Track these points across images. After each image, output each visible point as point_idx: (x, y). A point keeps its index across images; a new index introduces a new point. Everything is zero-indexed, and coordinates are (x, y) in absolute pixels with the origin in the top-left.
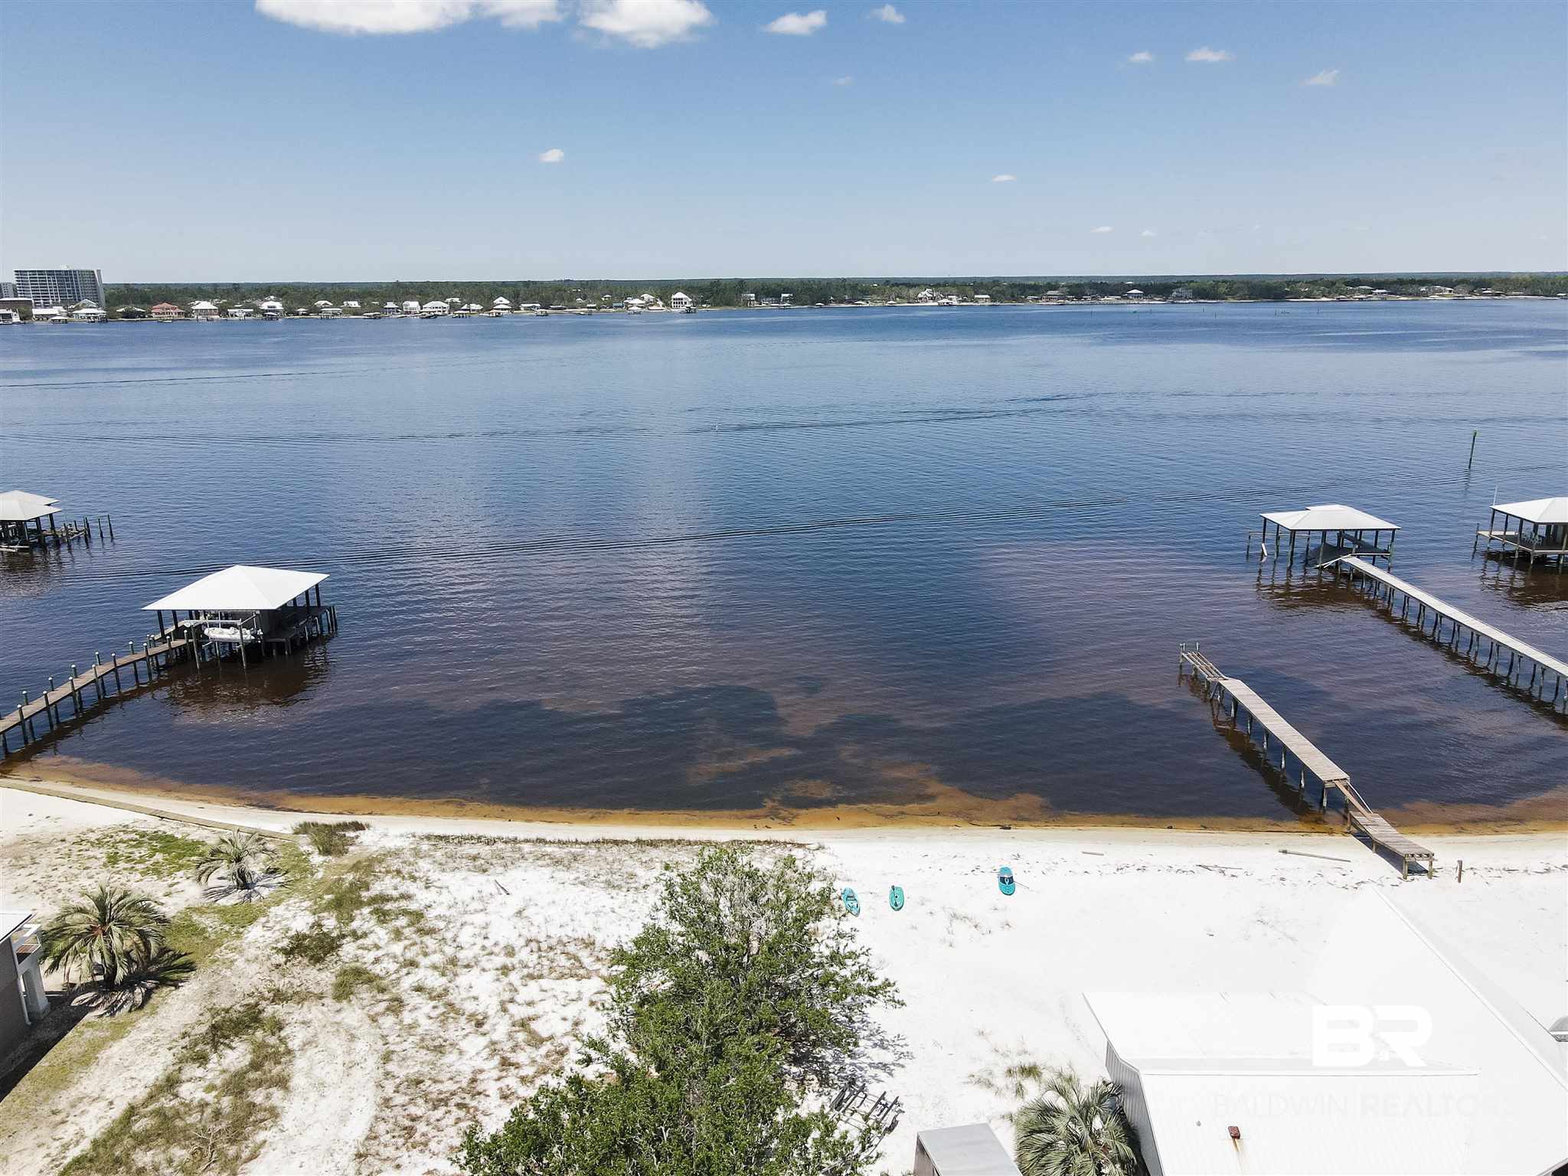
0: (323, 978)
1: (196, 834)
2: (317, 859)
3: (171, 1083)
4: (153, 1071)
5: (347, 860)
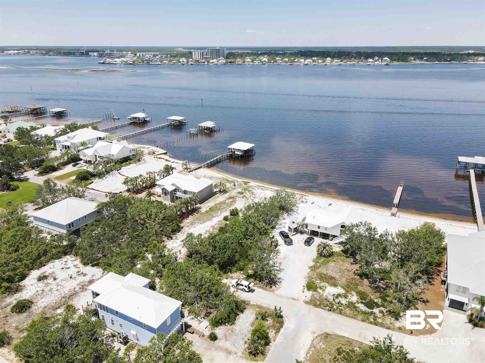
0: (241, 196)
1: (230, 180)
2: (243, 185)
3: (225, 201)
4: (224, 199)
5: (247, 186)
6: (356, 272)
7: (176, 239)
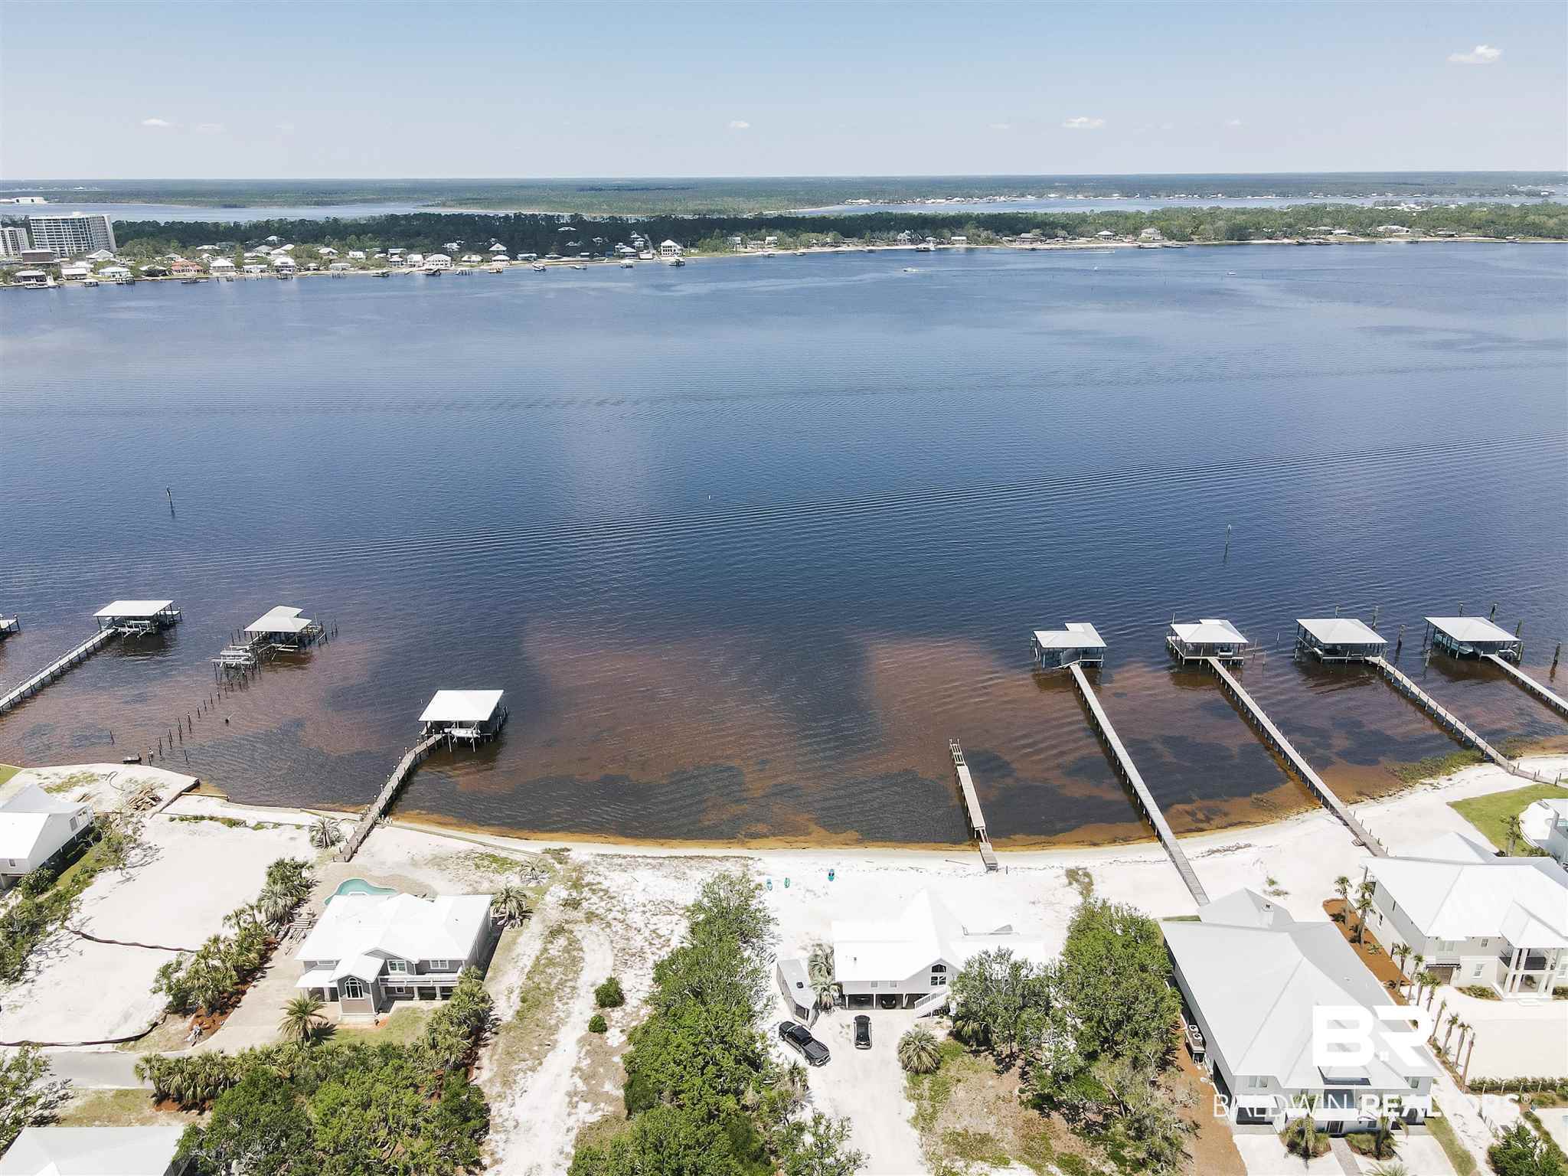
0: (580, 915)
5: (569, 866)
6: (1024, 1097)
7: (496, 1162)
